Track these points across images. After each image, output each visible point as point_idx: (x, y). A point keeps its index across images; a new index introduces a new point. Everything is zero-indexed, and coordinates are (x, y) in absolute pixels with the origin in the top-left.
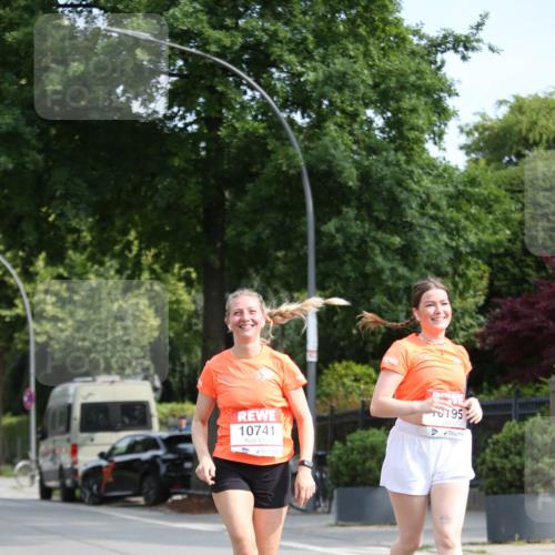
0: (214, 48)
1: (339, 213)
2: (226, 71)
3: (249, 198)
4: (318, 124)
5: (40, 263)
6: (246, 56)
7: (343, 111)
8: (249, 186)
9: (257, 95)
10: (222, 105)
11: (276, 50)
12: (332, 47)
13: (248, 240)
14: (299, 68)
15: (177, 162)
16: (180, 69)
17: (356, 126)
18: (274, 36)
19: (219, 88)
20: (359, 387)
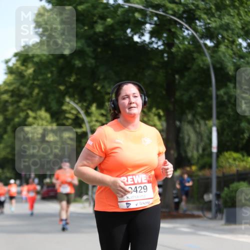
0: (170, 12)
1: (226, 86)
2: (176, 22)
3: (186, 79)
4: (217, 46)
5: (93, 108)
6: (185, 16)
7: (228, 40)
8: (186, 74)
9: (190, 32)
10: (174, 37)
11: (198, 13)
12: (223, 11)
13: (185, 98)
14: (209, 21)
15: (154, 63)
16: (156, 21)
17: (234, 47)
18: (197, 6)
19: (173, 30)
20: (235, 164)
